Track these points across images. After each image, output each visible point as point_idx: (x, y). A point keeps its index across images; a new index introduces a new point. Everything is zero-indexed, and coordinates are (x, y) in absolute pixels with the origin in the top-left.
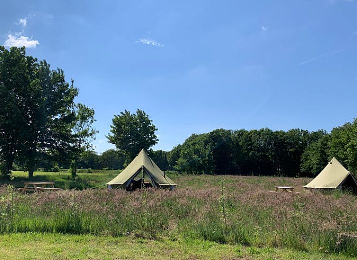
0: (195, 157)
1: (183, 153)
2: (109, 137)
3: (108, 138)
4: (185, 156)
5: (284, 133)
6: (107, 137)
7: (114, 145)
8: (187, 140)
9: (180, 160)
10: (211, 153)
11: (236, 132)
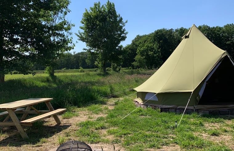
0: (150, 53)
1: (140, 50)
2: (79, 34)
3: (78, 36)
4: (142, 53)
5: (220, 28)
6: (76, 34)
7: (85, 43)
8: (133, 41)
9: (138, 57)
10: (159, 50)
11: (177, 31)
